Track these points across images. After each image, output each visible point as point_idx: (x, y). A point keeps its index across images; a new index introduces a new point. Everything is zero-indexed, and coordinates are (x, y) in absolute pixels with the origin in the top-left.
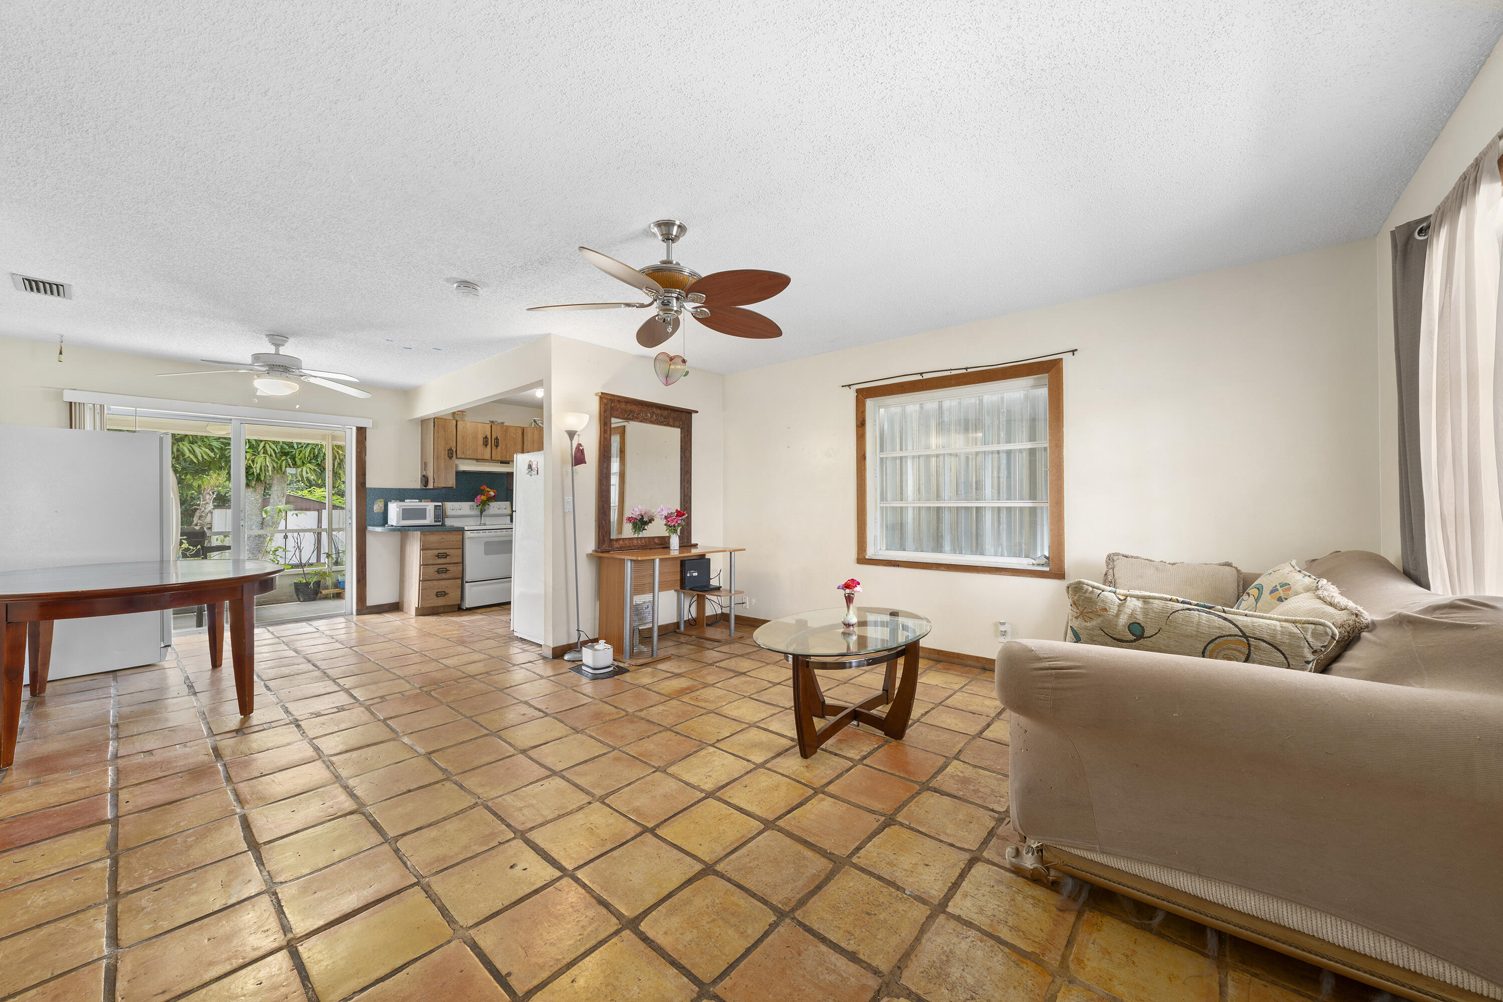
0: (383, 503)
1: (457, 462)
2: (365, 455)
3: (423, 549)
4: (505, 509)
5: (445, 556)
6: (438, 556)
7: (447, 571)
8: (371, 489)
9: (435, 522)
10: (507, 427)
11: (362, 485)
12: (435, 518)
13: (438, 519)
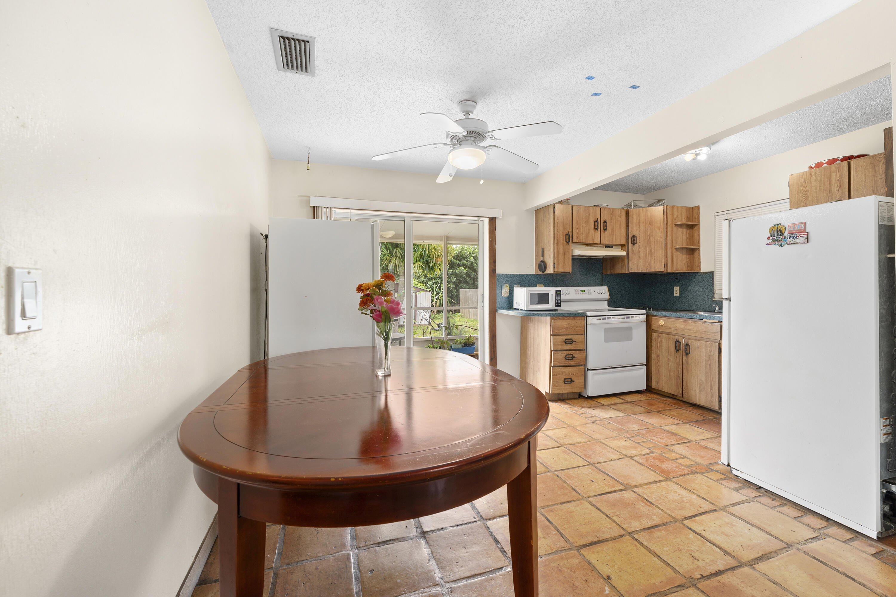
0: (508, 288)
1: (573, 247)
2: (495, 244)
3: (554, 334)
4: (604, 293)
5: (571, 342)
6: (566, 342)
7: (573, 357)
8: (499, 275)
9: (556, 306)
10: (613, 209)
11: (493, 271)
12: (556, 302)
13: (557, 303)
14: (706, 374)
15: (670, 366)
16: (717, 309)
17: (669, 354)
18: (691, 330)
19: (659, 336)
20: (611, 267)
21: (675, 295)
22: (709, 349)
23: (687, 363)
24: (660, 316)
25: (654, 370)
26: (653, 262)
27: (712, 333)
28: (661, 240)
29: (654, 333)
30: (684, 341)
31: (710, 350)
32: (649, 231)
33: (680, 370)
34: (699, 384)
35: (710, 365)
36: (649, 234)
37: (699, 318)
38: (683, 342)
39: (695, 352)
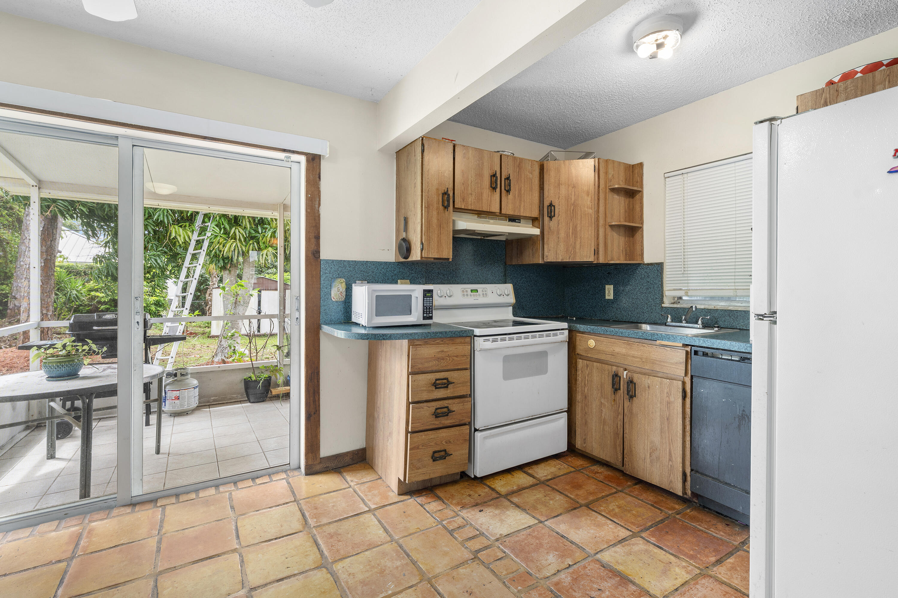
0: (344, 285)
1: (455, 216)
2: (319, 205)
3: (414, 372)
4: (508, 295)
5: (445, 384)
6: (436, 385)
7: (448, 412)
8: (327, 261)
9: (424, 318)
10: (521, 160)
11: (314, 254)
12: (424, 311)
13: (427, 314)
14: (661, 432)
15: (603, 415)
16: (669, 320)
17: (602, 396)
18: (637, 357)
19: (587, 366)
20: (517, 255)
21: (607, 297)
22: (666, 391)
23: (631, 411)
24: (589, 333)
25: (580, 419)
26: (578, 246)
27: (672, 364)
28: (590, 211)
29: (580, 360)
30: (626, 375)
31: (667, 393)
32: (573, 197)
33: (620, 423)
34: (650, 448)
35: (668, 419)
36: (572, 201)
37: (650, 338)
38: (625, 377)
39: (644, 395)
